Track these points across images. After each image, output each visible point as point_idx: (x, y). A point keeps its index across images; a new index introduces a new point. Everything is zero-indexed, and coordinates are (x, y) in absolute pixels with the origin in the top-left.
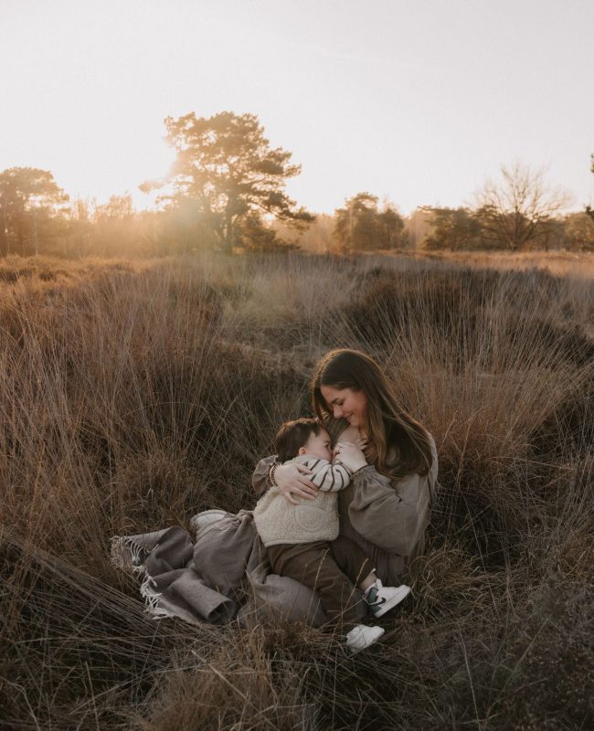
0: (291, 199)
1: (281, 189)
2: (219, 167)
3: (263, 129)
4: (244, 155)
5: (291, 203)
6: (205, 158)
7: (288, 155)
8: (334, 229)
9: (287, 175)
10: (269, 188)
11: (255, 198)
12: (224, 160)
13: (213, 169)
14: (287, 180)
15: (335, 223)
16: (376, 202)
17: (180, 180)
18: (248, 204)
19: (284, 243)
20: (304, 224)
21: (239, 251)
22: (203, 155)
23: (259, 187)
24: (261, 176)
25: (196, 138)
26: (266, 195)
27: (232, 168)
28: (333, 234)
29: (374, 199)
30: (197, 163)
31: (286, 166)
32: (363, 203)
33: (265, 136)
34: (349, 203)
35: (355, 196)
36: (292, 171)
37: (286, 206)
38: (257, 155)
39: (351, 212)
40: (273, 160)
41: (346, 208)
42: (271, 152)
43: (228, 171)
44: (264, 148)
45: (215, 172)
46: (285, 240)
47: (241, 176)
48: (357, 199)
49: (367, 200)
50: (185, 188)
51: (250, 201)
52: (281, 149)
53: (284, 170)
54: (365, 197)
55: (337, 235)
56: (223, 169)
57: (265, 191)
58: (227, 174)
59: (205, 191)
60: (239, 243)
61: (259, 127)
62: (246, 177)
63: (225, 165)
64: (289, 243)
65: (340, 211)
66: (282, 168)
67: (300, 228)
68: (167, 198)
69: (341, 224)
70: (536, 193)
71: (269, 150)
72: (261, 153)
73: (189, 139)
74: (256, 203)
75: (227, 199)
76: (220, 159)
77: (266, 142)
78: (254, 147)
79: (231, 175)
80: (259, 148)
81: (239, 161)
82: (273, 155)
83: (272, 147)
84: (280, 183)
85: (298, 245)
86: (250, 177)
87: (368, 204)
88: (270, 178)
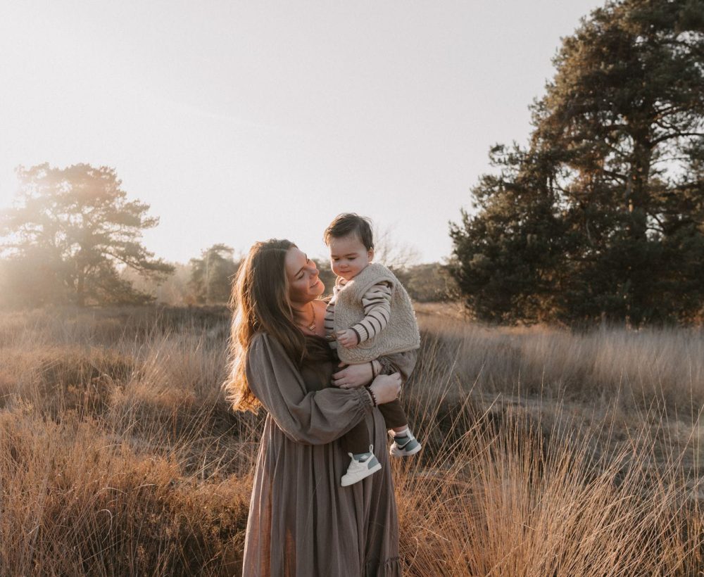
0: (148, 250)
1: (137, 240)
2: (72, 217)
3: (120, 181)
4: (100, 206)
5: (148, 254)
6: (57, 208)
7: (146, 208)
8: (189, 279)
9: (144, 227)
10: (125, 239)
11: (111, 248)
12: (79, 210)
13: (66, 219)
14: (143, 231)
15: (191, 273)
16: (232, 253)
17: (29, 229)
18: (103, 255)
19: (140, 293)
20: (163, 275)
21: (91, 301)
22: (55, 205)
23: (114, 237)
24: (117, 227)
25: (48, 187)
26: (123, 246)
27: (86, 218)
28: (189, 283)
29: (230, 250)
30: (48, 212)
31: (143, 217)
32: (219, 254)
33: (122, 188)
34: (205, 254)
35: (211, 247)
36: (150, 223)
37: (143, 257)
38: (114, 206)
39: (208, 262)
40: (129, 211)
41: (201, 258)
42: (128, 204)
43: (81, 220)
44: (120, 199)
45: (68, 222)
46: (142, 290)
47: (95, 226)
48: (213, 250)
49: (223, 251)
50: (33, 236)
51: (105, 251)
52: (138, 201)
53: (142, 222)
54: (220, 248)
55: (193, 284)
56: (77, 219)
57: (121, 242)
58: (80, 223)
59: (56, 240)
60: (93, 294)
61: (117, 180)
62: (101, 228)
63: (79, 215)
64: (146, 293)
65: (194, 261)
66: (140, 220)
67: (157, 279)
68: (13, 246)
69: (197, 274)
70: (386, 248)
71: (126, 202)
72: (118, 204)
73: (40, 188)
74: (111, 254)
75: (80, 248)
76: (74, 208)
77: (123, 194)
78: (112, 199)
79: (85, 224)
80: (116, 199)
81: (93, 212)
82: (129, 206)
83: (130, 199)
84: (137, 234)
85: (155, 296)
86: (105, 227)
87: (224, 255)
88: (126, 229)
